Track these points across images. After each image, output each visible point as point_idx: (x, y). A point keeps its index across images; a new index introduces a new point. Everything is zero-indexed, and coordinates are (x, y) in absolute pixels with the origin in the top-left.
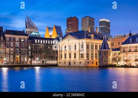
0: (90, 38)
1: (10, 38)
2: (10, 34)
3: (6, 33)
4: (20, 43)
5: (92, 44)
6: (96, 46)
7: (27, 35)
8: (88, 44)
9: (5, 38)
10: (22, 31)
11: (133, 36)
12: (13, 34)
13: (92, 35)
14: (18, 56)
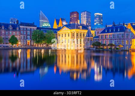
0: (79, 28)
1: (23, 28)
2: (24, 25)
3: (21, 25)
4: (31, 32)
5: (81, 33)
6: (84, 34)
7: (36, 26)
8: (77, 33)
9: (20, 28)
10: (32, 23)
11: (108, 27)
12: (26, 25)
13: (81, 27)
14: (29, 41)
